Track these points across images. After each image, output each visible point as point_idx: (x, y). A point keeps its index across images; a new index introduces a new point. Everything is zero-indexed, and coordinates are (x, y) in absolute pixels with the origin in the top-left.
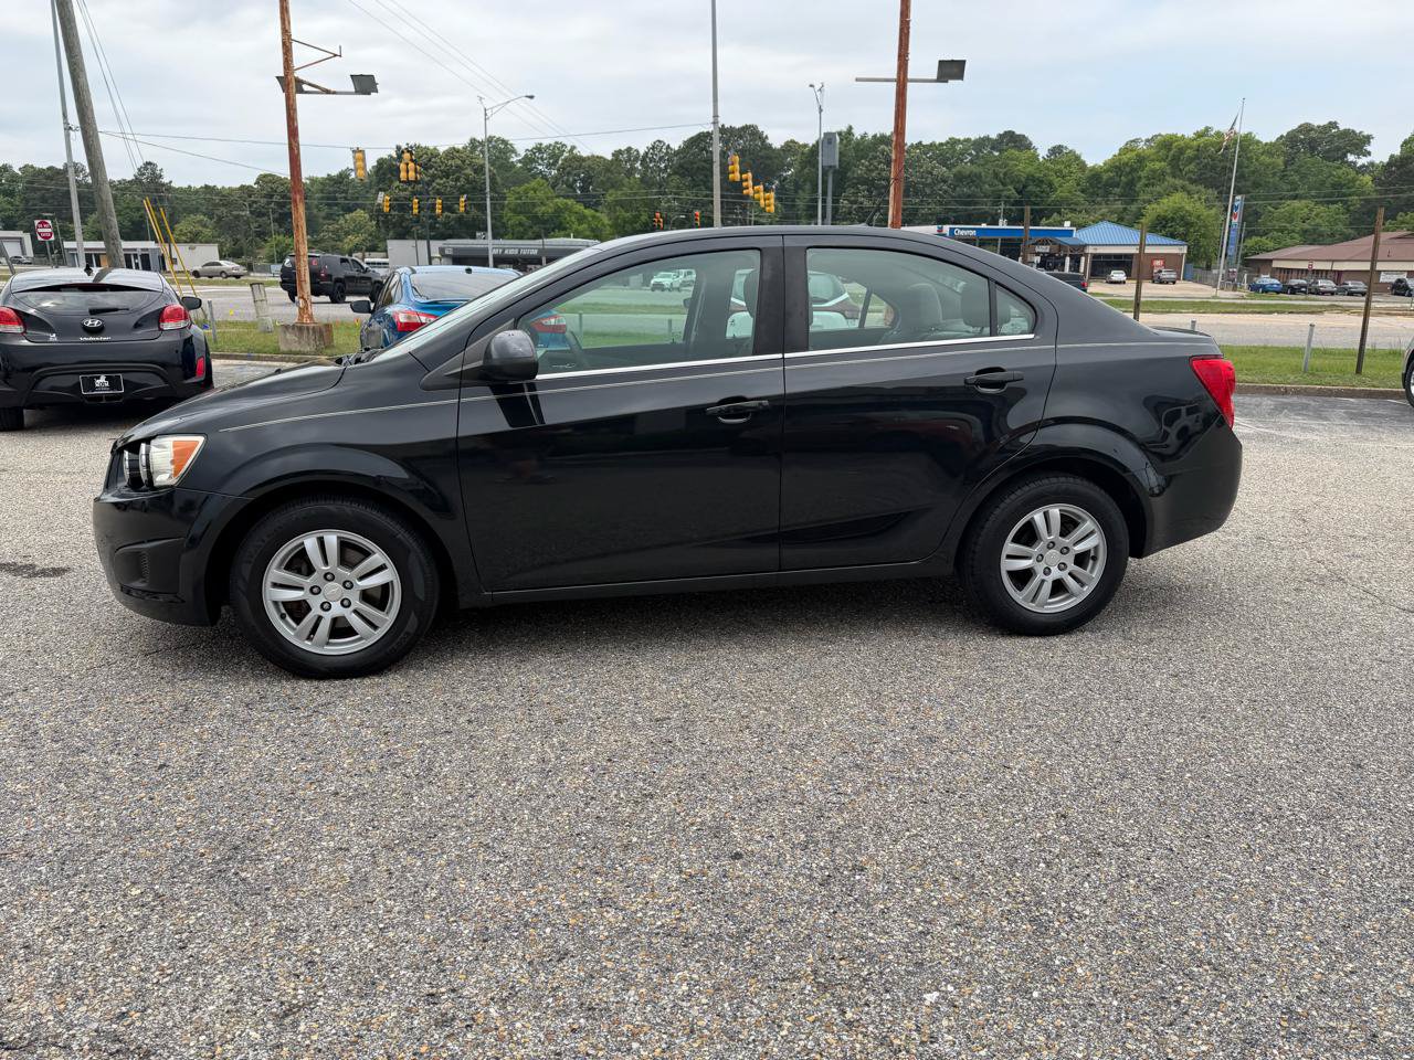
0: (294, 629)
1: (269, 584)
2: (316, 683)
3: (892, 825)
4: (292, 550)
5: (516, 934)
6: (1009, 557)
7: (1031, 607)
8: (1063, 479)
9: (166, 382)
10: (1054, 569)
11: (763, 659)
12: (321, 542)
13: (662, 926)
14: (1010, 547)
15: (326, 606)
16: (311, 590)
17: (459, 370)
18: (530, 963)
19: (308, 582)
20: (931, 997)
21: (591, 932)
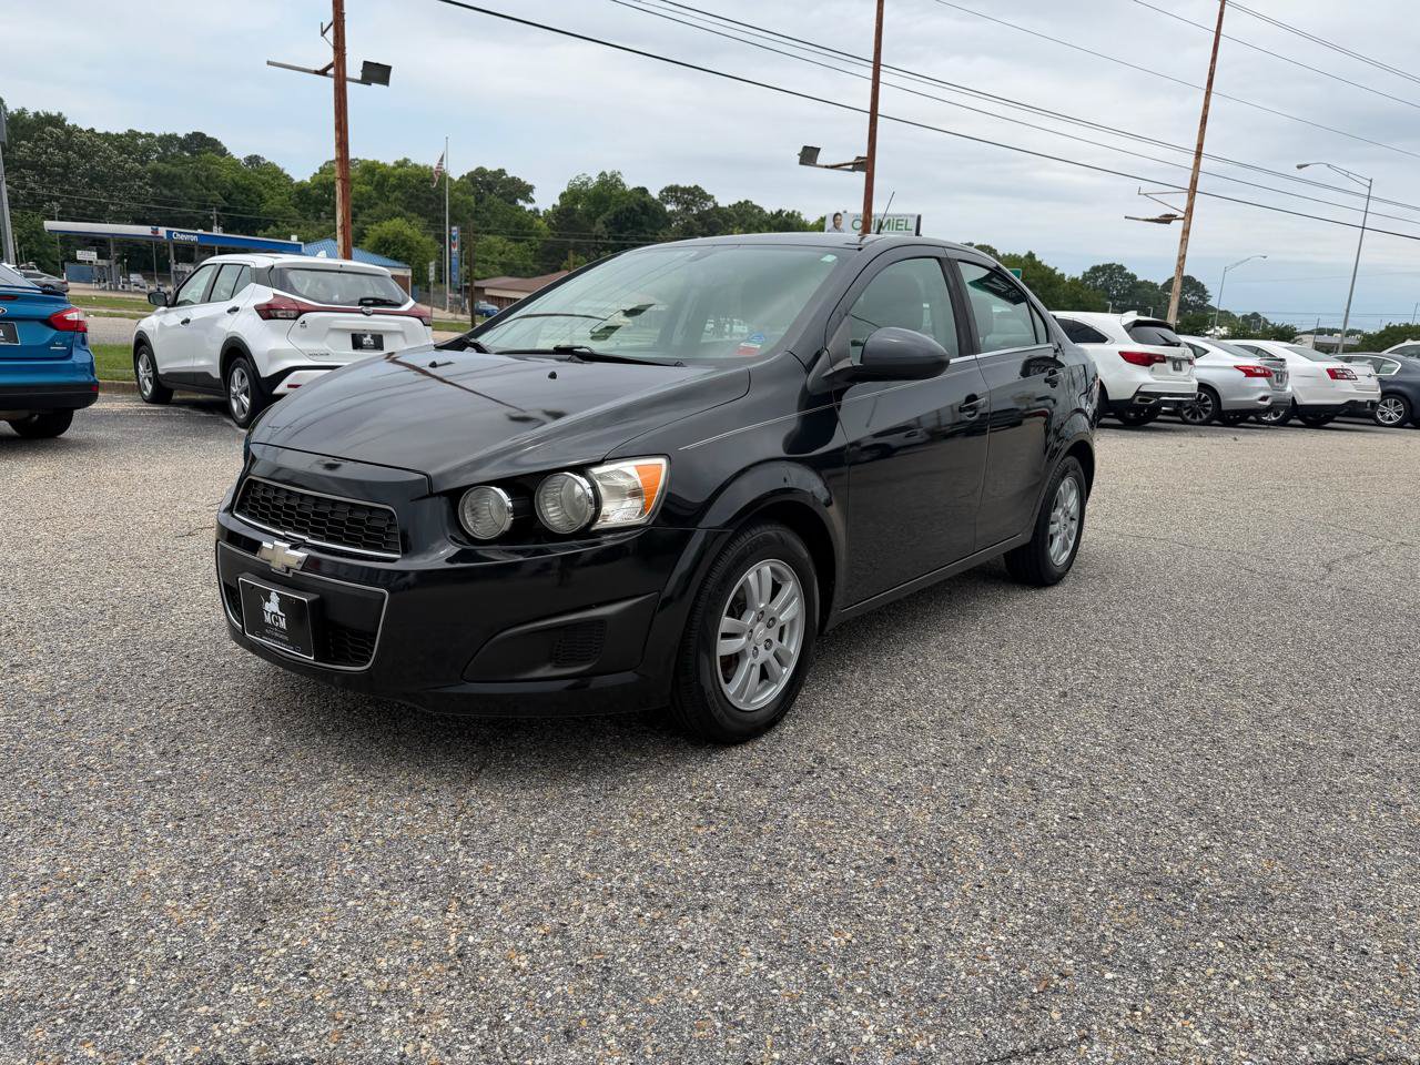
1: (720, 636)
4: (737, 593)
6: (1051, 522)
7: (1055, 561)
8: (1071, 460)
12: (758, 572)
14: (1053, 514)
15: (756, 651)
16: (747, 635)
17: (832, 370)
19: (745, 625)
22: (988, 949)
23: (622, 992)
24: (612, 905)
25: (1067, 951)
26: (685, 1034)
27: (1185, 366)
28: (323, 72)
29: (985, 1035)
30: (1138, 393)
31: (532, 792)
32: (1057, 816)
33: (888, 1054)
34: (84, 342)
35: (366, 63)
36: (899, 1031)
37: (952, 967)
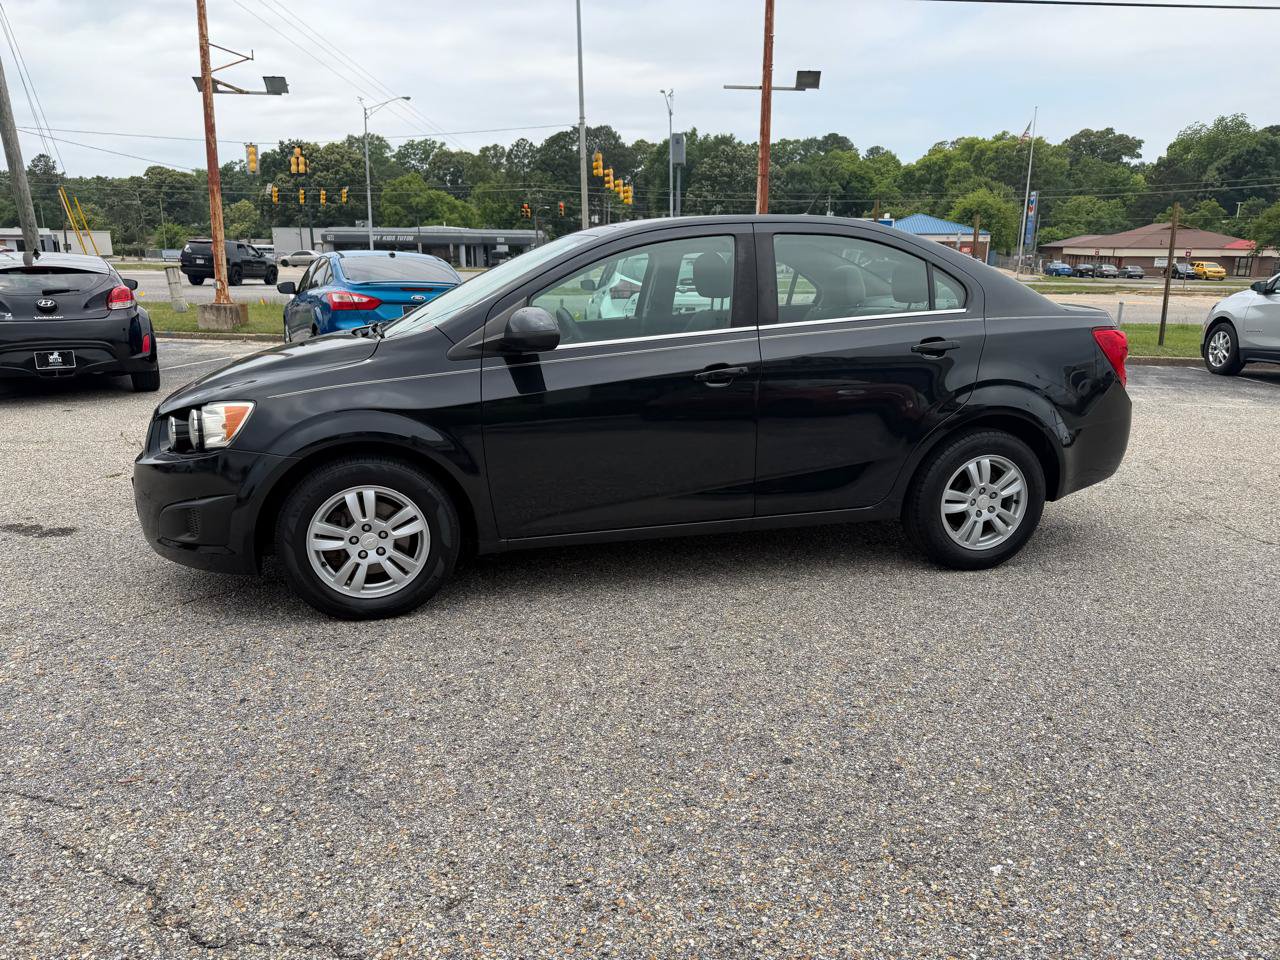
0: (333, 576)
1: (312, 536)
2: (353, 624)
3: (909, 731)
4: (333, 505)
5: (622, 832)
6: (948, 502)
7: (966, 545)
8: (992, 434)
9: (115, 358)
10: (985, 512)
11: (742, 594)
12: (360, 497)
13: (747, 821)
14: (948, 493)
15: (363, 554)
16: (350, 540)
17: (481, 342)
18: (645, 856)
19: (348, 533)
20: (997, 870)
21: (688, 828)
35: (799, 72)
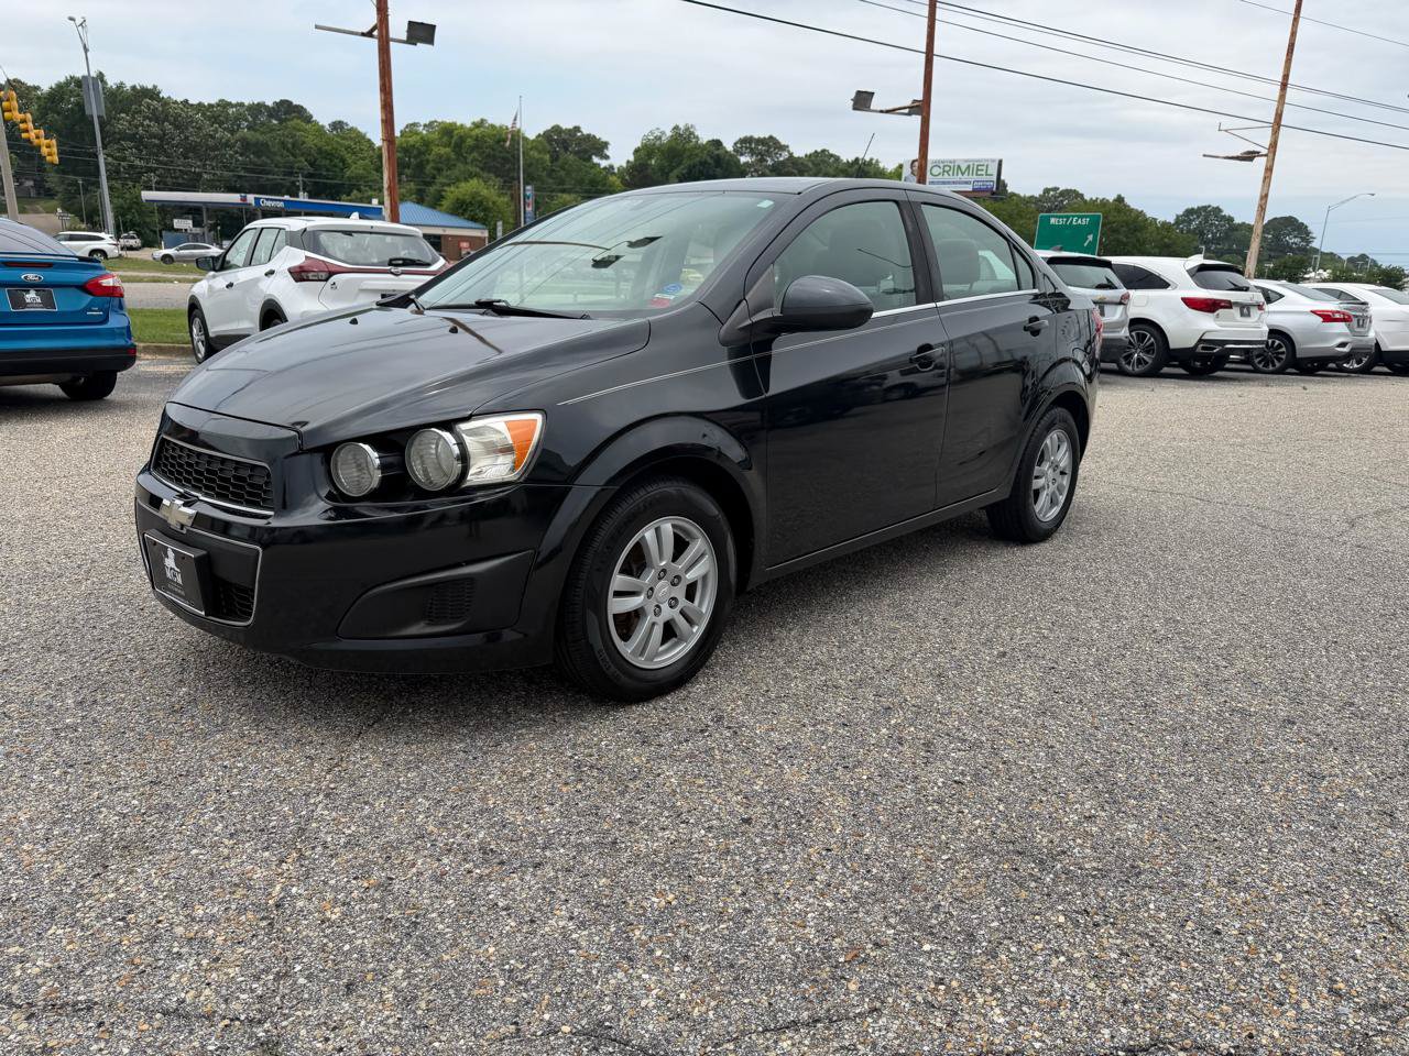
0: (627, 646)
6: (1035, 477)
7: (1041, 518)
8: (1059, 410)
10: (1051, 485)
14: (1036, 469)
15: (657, 610)
16: (647, 593)
17: (750, 322)
19: (647, 584)
22: (809, 915)
23: (420, 948)
24: (445, 861)
25: (892, 921)
26: (465, 992)
27: (1255, 312)
28: (369, 34)
29: (770, 1004)
30: (1201, 341)
31: (414, 747)
32: (941, 780)
33: (661, 1019)
34: (121, 307)
35: (410, 23)
36: (683, 996)
37: (765, 932)
